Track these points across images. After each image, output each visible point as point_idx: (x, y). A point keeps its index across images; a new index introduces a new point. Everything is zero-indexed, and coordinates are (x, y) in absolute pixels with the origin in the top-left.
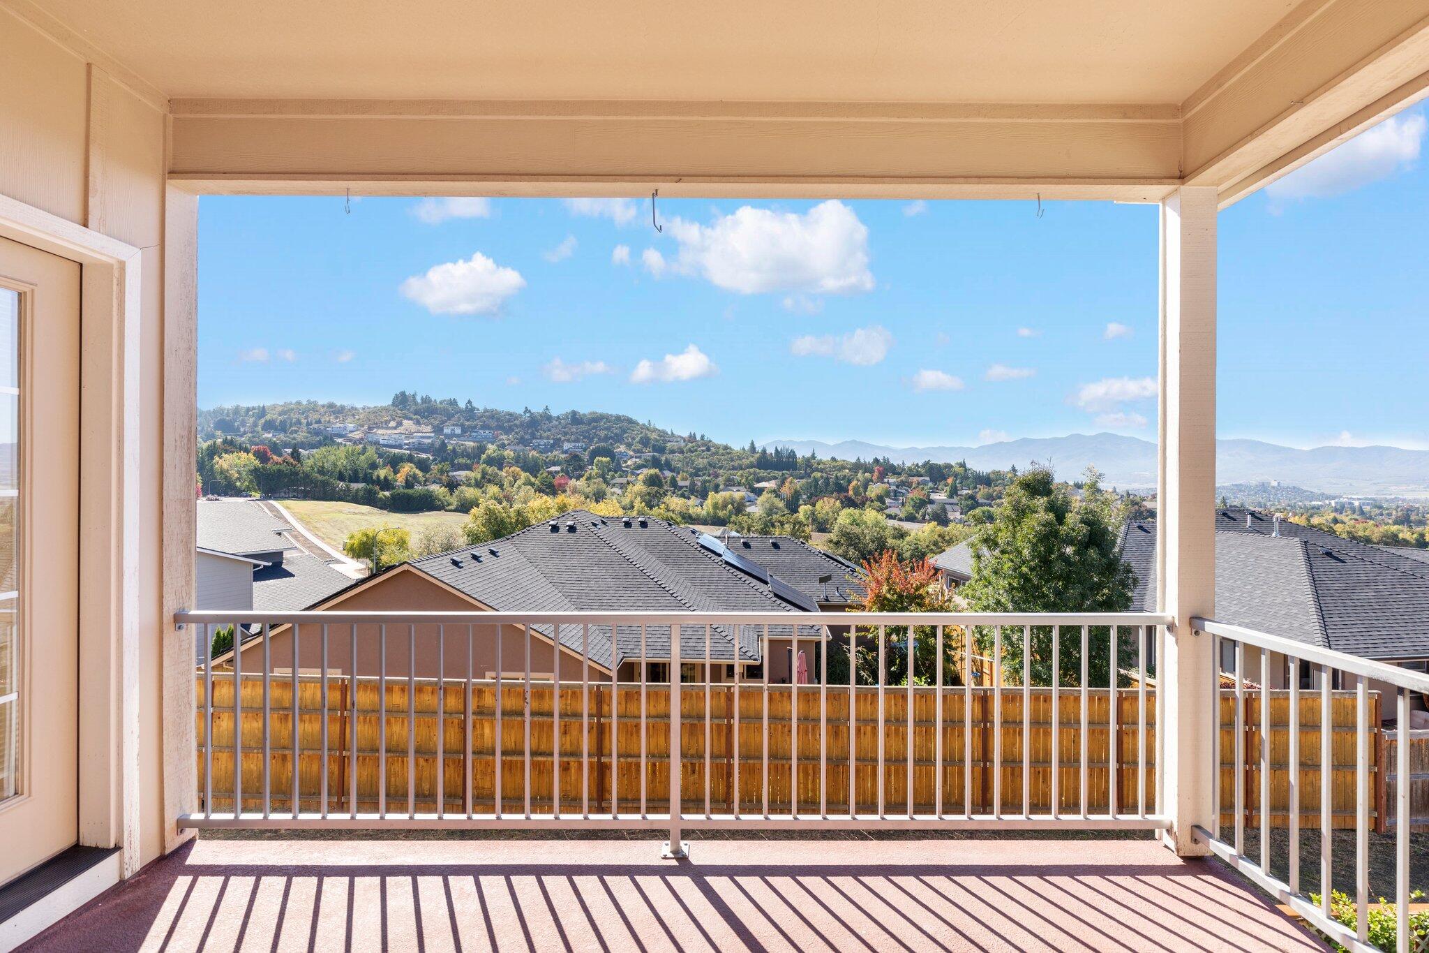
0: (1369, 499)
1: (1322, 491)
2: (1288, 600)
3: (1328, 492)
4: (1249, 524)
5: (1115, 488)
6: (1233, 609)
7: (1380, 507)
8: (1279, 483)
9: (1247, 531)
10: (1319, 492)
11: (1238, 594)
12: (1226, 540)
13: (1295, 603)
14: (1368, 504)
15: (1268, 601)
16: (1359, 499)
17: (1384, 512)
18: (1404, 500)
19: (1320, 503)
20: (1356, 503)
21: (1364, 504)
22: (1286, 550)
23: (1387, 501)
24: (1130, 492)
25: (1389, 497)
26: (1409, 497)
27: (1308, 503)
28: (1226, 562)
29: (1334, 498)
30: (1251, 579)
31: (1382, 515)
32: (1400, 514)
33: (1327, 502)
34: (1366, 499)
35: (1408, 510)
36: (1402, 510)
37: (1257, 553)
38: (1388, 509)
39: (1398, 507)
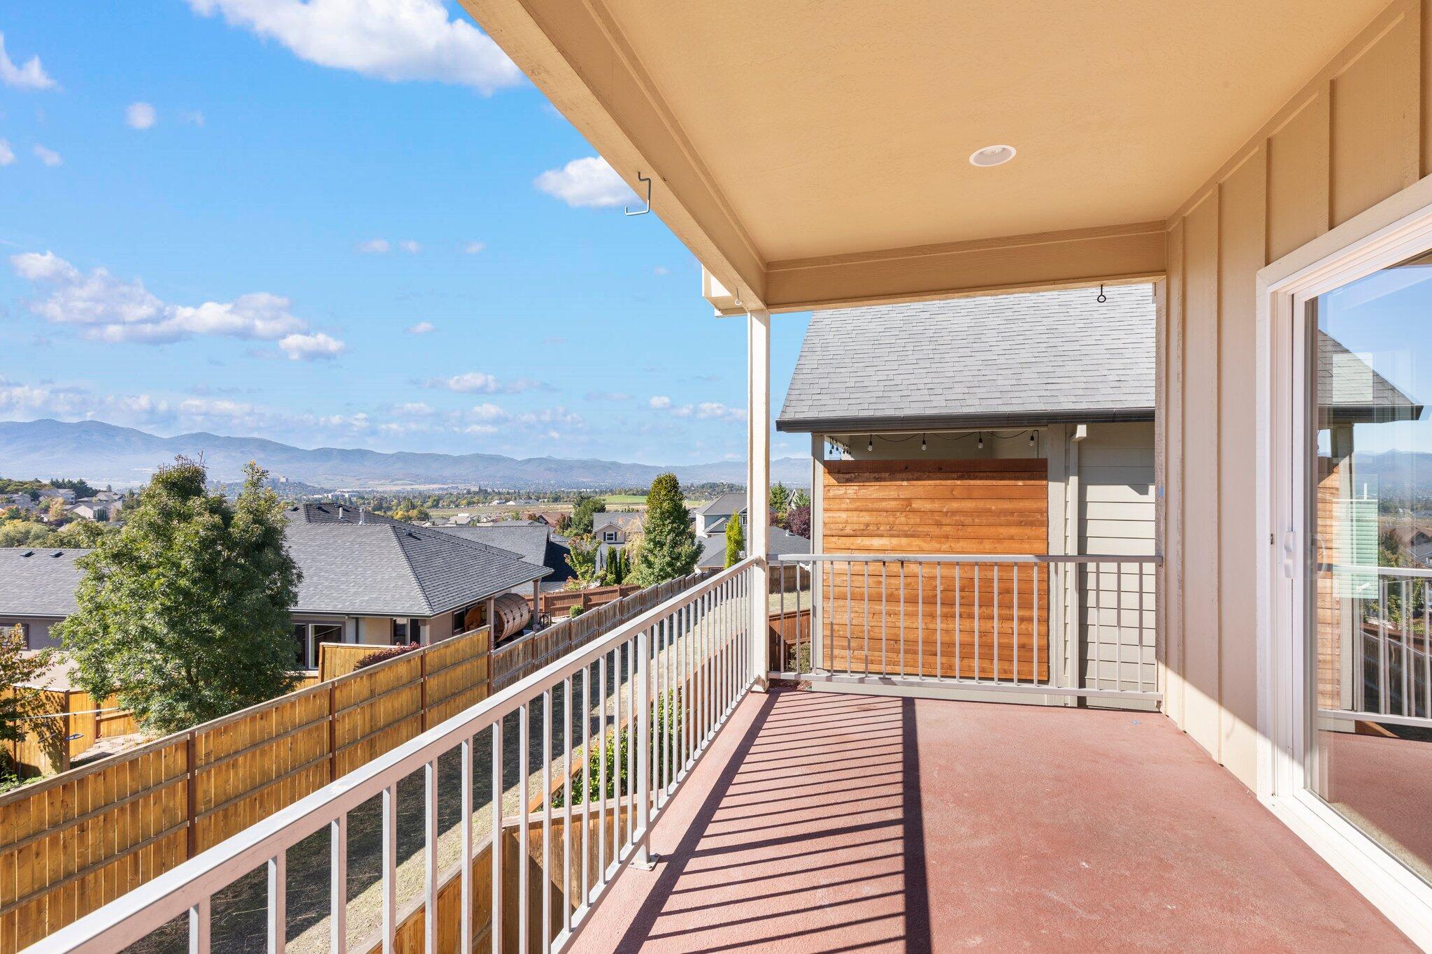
0: (355, 492)
1: (322, 486)
2: (394, 575)
3: (327, 486)
4: (341, 516)
5: (109, 487)
6: (353, 590)
7: (363, 498)
8: (287, 479)
9: (340, 522)
10: (319, 487)
11: (352, 577)
12: (330, 531)
13: (400, 577)
14: (355, 496)
15: (379, 578)
16: (348, 492)
17: (366, 502)
18: (377, 492)
19: (320, 496)
20: (347, 495)
21: (351, 495)
22: (382, 535)
23: (367, 493)
24: (134, 491)
25: (368, 490)
26: (380, 489)
27: (311, 497)
28: (335, 550)
29: (331, 492)
30: (360, 562)
31: (364, 504)
32: (376, 502)
33: (326, 495)
34: (353, 492)
35: (381, 499)
36: (377, 500)
37: (359, 540)
38: (368, 499)
39: (374, 497)
